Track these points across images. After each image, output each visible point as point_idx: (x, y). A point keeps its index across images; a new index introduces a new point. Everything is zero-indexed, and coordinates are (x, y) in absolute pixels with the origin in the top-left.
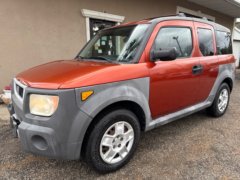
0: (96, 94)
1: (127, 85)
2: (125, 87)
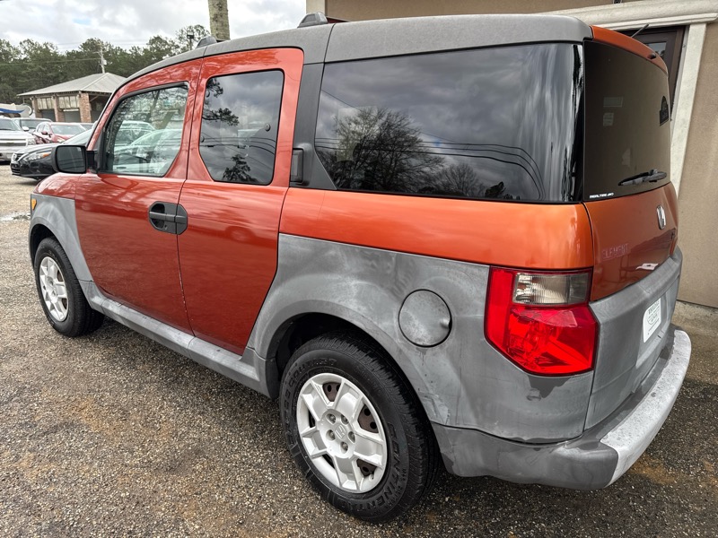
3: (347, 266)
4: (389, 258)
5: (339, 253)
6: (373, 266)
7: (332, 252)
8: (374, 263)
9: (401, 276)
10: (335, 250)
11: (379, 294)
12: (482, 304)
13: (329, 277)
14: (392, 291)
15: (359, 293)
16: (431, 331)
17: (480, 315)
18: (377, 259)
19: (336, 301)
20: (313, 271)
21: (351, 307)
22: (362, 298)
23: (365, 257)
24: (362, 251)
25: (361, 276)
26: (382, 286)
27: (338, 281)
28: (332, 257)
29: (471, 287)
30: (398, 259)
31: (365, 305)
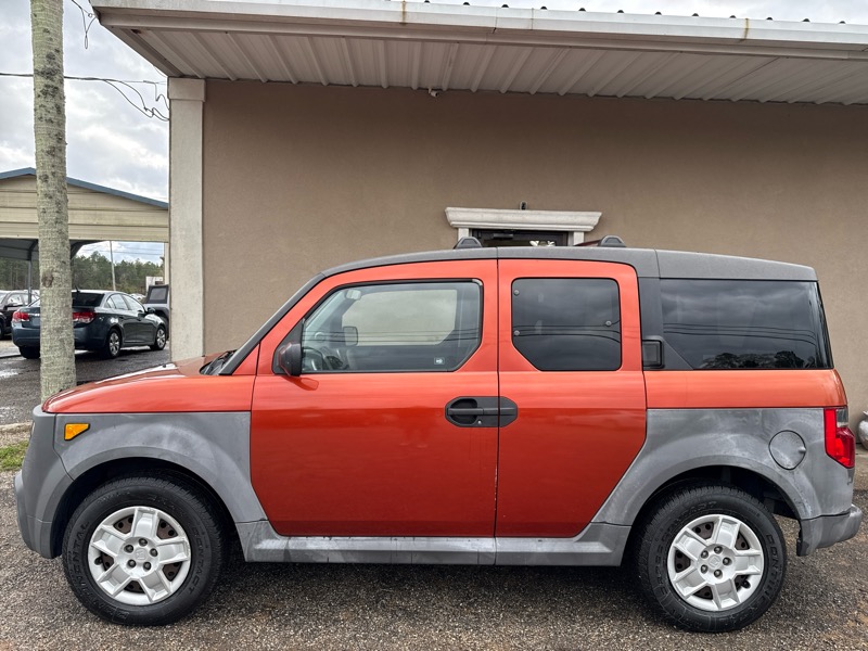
0: (95, 431)
1: (175, 425)
2: (165, 429)
3: (721, 425)
4: (757, 414)
5: (714, 417)
6: (744, 421)
7: (707, 417)
8: (745, 419)
9: (767, 425)
10: (709, 415)
11: (751, 441)
12: (823, 432)
13: (705, 437)
14: (761, 436)
15: (738, 443)
16: (791, 458)
17: (823, 439)
18: (747, 416)
19: (722, 453)
20: (688, 434)
21: (737, 454)
22: (741, 446)
23: (736, 416)
24: (733, 412)
25: (734, 431)
26: (752, 435)
27: (716, 438)
28: (706, 420)
29: (814, 422)
30: (764, 414)
31: (746, 451)
